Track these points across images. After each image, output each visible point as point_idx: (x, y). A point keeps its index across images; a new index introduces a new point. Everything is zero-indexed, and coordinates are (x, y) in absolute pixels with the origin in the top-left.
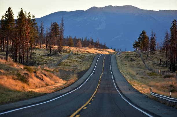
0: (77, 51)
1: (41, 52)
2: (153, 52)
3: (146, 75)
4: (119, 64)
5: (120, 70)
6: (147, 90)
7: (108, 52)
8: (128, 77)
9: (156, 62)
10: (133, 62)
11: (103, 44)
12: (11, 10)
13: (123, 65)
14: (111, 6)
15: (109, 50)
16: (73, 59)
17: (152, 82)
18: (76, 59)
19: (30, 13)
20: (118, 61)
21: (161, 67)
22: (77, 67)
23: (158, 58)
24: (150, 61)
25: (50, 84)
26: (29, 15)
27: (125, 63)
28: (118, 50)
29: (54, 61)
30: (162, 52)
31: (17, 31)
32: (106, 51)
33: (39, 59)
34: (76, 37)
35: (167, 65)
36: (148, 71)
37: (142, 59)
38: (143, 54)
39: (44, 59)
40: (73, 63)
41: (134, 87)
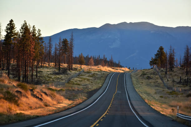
0: (88, 69)
1: (49, 70)
2: (171, 70)
3: (165, 94)
4: (135, 82)
5: (136, 89)
6: (169, 111)
7: (123, 70)
8: (146, 97)
9: (176, 80)
10: (150, 81)
11: (117, 63)
12: (13, 22)
13: (139, 83)
14: (125, 23)
15: (123, 69)
16: (84, 77)
17: (173, 102)
18: (87, 78)
19: (35, 27)
20: (134, 79)
21: (181, 86)
22: (88, 86)
23: (178, 76)
24: (169, 79)
25: (51, 105)
26: (33, 29)
27: (141, 82)
28: (133, 68)
29: (62, 80)
30: (182, 69)
31: (20, 47)
32: (120, 70)
33: (46, 78)
34: (88, 55)
35: (188, 83)
36: (167, 89)
37: (160, 76)
38: (161, 71)
39: (51, 78)
40: (83, 82)
41: (154, 108)
